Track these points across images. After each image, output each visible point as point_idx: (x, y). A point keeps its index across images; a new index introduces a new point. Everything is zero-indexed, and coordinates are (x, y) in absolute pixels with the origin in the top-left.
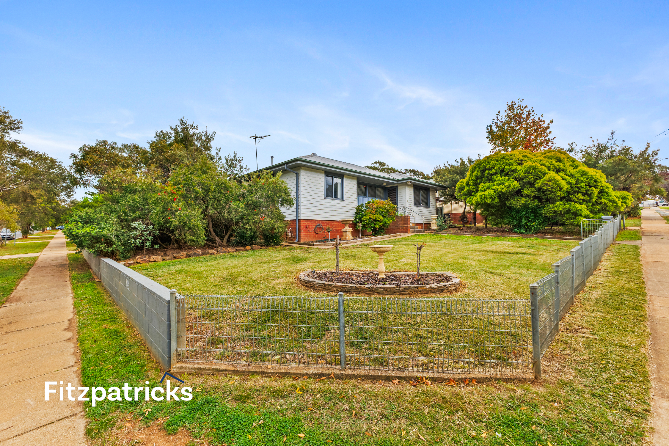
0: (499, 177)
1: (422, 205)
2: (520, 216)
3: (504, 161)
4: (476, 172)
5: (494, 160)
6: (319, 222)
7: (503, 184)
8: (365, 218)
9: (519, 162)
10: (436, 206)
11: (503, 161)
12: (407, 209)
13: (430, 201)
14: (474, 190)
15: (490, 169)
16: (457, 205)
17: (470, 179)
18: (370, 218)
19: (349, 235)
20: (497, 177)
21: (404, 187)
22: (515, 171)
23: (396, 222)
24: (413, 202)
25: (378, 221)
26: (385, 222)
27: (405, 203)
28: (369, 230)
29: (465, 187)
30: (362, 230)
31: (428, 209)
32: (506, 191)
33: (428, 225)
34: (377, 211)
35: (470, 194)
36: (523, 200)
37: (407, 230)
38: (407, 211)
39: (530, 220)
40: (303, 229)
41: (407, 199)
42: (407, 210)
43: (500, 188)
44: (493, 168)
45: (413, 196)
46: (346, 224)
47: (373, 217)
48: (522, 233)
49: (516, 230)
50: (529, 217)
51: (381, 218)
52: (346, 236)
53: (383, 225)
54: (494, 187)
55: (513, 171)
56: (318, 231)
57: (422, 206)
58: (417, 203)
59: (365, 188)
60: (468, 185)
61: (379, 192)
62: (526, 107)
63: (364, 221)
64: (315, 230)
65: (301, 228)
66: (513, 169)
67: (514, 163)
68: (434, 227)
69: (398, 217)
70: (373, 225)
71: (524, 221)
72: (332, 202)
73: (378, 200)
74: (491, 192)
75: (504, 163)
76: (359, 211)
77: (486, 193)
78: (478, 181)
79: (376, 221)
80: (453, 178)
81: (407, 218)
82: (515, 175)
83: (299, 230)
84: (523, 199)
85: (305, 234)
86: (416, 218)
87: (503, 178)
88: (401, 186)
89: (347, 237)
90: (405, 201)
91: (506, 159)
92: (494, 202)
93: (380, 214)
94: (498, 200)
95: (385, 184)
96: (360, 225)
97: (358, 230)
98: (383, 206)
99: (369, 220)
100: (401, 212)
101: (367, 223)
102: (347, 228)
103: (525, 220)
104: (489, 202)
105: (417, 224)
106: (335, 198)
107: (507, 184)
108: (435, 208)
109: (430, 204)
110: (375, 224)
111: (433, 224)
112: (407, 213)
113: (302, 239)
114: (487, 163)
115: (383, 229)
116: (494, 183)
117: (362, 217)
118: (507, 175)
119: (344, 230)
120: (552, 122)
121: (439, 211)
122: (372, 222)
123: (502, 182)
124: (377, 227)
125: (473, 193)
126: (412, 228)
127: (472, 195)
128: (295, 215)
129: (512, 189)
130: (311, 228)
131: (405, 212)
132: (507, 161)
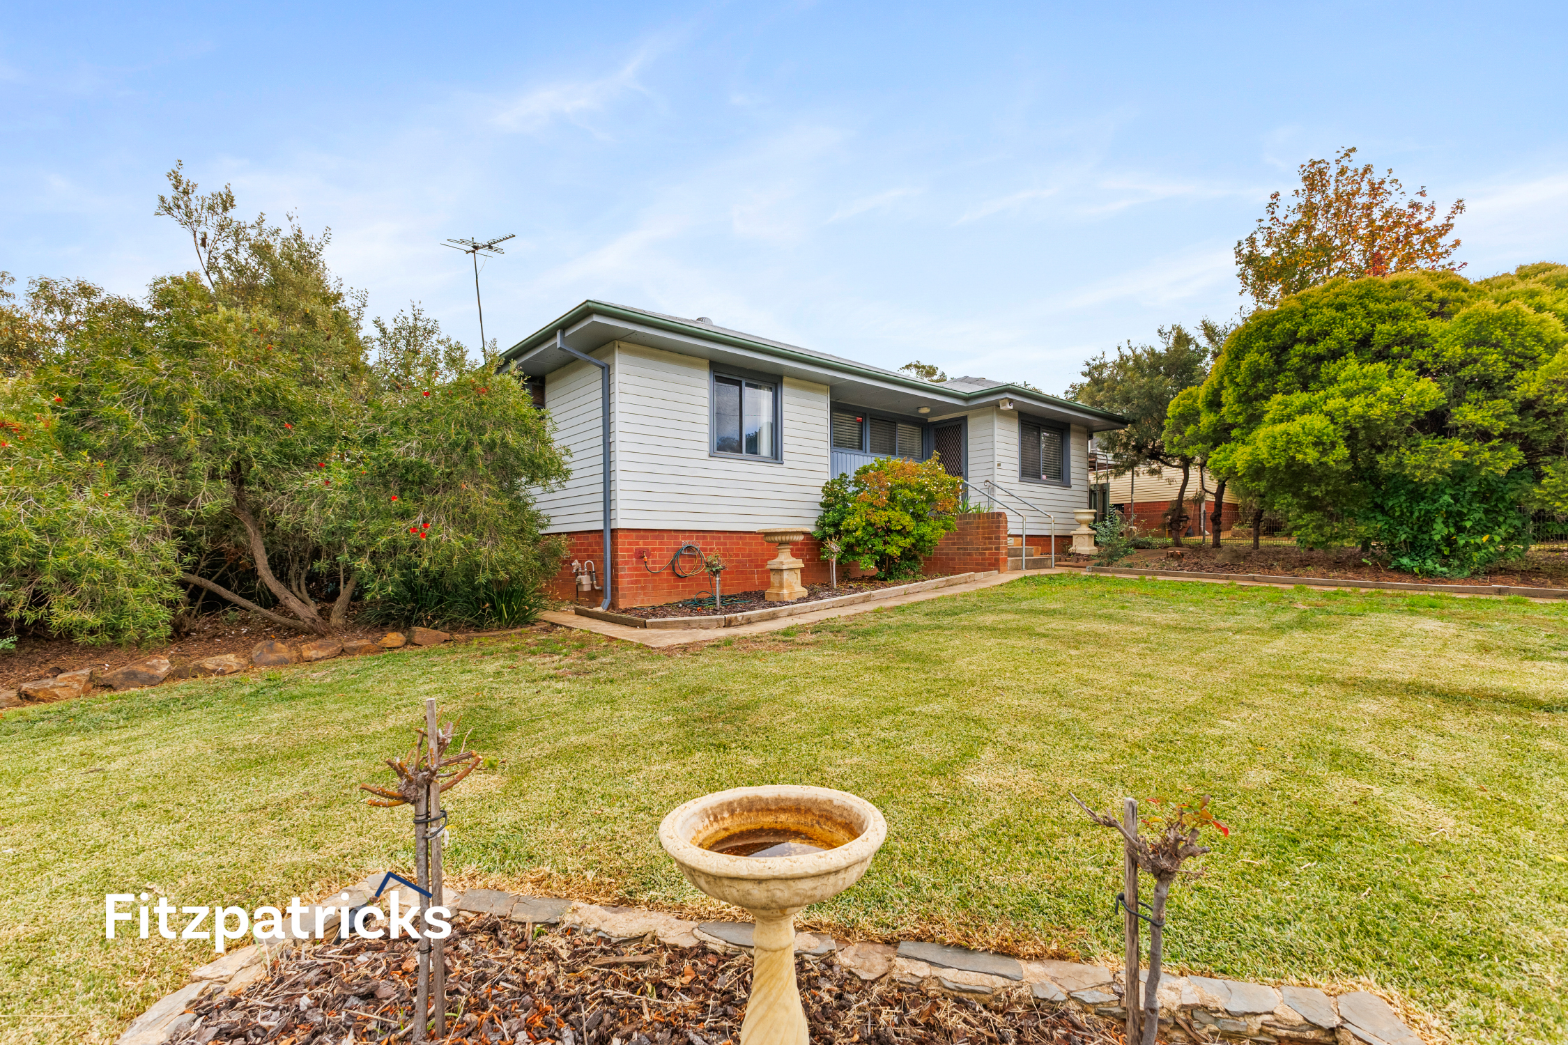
0: (1352, 366)
1: (1044, 477)
2: (1428, 512)
3: (1371, 306)
4: (1250, 357)
5: (1329, 305)
6: (691, 538)
7: (1372, 390)
8: (851, 522)
9: (1435, 307)
10: (1088, 481)
11: (1365, 307)
12: (998, 491)
13: (1072, 464)
14: (1241, 419)
15: (1311, 340)
16: (1155, 477)
17: (1226, 383)
18: (870, 524)
19: (793, 585)
20: (1343, 367)
21: (988, 417)
22: (1417, 341)
23: (962, 534)
24: (1017, 468)
25: (899, 532)
26: (922, 537)
27: (989, 472)
28: (867, 565)
29: (1198, 413)
30: (844, 561)
31: (1066, 492)
32: (1385, 414)
33: (1065, 541)
34: (892, 499)
35: (1220, 435)
36: (1456, 449)
37: (997, 560)
38: (997, 498)
39: (1468, 524)
40: (627, 563)
41: (998, 459)
42: (999, 495)
43: (1357, 406)
44: (1327, 334)
45: (1016, 448)
46: (781, 543)
47: (880, 518)
48: (1430, 574)
49: (1405, 561)
50: (1460, 514)
51: (907, 520)
52: (781, 586)
53: (913, 545)
54: (1332, 404)
55: (1408, 341)
56: (685, 567)
57: (1045, 483)
58: (1029, 472)
59: (861, 424)
60: (1214, 403)
61: (907, 436)
62: (1367, 170)
63: (848, 532)
64: (672, 566)
65: (620, 560)
66: (1410, 331)
67: (1414, 310)
68: (1083, 546)
69: (965, 516)
70: (880, 547)
71: (1440, 530)
72: (737, 468)
73: (897, 461)
74: (1317, 422)
75: (1369, 314)
76: (834, 499)
77: (1294, 427)
78: (1261, 386)
79: (889, 531)
80: (1152, 388)
81: (995, 521)
82: (1420, 355)
83: (614, 565)
84: (1457, 443)
85: (637, 582)
86: (1029, 519)
87: (1369, 368)
88: (977, 415)
89: (785, 591)
90: (990, 465)
91: (1378, 300)
92: (1330, 460)
93: (905, 509)
94: (1347, 452)
95: (925, 410)
96: (834, 546)
97: (826, 564)
98: (913, 481)
99: (864, 528)
100: (976, 501)
101: (857, 541)
102: (786, 559)
103: (1446, 524)
104: (1309, 461)
105: (1031, 539)
106: (750, 456)
107: (1386, 389)
108: (1086, 489)
109: (1072, 476)
110: (886, 543)
111: (1080, 539)
112: (997, 505)
113: (624, 596)
114: (1298, 319)
115: (915, 557)
116: (1331, 390)
117: (843, 519)
118: (1380, 356)
119: (773, 564)
120: (1459, 207)
121: (1098, 495)
122: (876, 535)
123: (1362, 383)
124: (893, 550)
125: (1234, 433)
126: (1015, 553)
127: (1228, 440)
128: (601, 516)
129: (1413, 406)
130: (660, 559)
131: (991, 499)
132: (1379, 306)
